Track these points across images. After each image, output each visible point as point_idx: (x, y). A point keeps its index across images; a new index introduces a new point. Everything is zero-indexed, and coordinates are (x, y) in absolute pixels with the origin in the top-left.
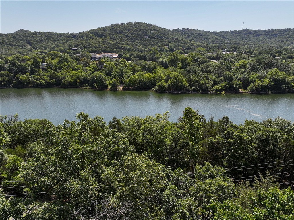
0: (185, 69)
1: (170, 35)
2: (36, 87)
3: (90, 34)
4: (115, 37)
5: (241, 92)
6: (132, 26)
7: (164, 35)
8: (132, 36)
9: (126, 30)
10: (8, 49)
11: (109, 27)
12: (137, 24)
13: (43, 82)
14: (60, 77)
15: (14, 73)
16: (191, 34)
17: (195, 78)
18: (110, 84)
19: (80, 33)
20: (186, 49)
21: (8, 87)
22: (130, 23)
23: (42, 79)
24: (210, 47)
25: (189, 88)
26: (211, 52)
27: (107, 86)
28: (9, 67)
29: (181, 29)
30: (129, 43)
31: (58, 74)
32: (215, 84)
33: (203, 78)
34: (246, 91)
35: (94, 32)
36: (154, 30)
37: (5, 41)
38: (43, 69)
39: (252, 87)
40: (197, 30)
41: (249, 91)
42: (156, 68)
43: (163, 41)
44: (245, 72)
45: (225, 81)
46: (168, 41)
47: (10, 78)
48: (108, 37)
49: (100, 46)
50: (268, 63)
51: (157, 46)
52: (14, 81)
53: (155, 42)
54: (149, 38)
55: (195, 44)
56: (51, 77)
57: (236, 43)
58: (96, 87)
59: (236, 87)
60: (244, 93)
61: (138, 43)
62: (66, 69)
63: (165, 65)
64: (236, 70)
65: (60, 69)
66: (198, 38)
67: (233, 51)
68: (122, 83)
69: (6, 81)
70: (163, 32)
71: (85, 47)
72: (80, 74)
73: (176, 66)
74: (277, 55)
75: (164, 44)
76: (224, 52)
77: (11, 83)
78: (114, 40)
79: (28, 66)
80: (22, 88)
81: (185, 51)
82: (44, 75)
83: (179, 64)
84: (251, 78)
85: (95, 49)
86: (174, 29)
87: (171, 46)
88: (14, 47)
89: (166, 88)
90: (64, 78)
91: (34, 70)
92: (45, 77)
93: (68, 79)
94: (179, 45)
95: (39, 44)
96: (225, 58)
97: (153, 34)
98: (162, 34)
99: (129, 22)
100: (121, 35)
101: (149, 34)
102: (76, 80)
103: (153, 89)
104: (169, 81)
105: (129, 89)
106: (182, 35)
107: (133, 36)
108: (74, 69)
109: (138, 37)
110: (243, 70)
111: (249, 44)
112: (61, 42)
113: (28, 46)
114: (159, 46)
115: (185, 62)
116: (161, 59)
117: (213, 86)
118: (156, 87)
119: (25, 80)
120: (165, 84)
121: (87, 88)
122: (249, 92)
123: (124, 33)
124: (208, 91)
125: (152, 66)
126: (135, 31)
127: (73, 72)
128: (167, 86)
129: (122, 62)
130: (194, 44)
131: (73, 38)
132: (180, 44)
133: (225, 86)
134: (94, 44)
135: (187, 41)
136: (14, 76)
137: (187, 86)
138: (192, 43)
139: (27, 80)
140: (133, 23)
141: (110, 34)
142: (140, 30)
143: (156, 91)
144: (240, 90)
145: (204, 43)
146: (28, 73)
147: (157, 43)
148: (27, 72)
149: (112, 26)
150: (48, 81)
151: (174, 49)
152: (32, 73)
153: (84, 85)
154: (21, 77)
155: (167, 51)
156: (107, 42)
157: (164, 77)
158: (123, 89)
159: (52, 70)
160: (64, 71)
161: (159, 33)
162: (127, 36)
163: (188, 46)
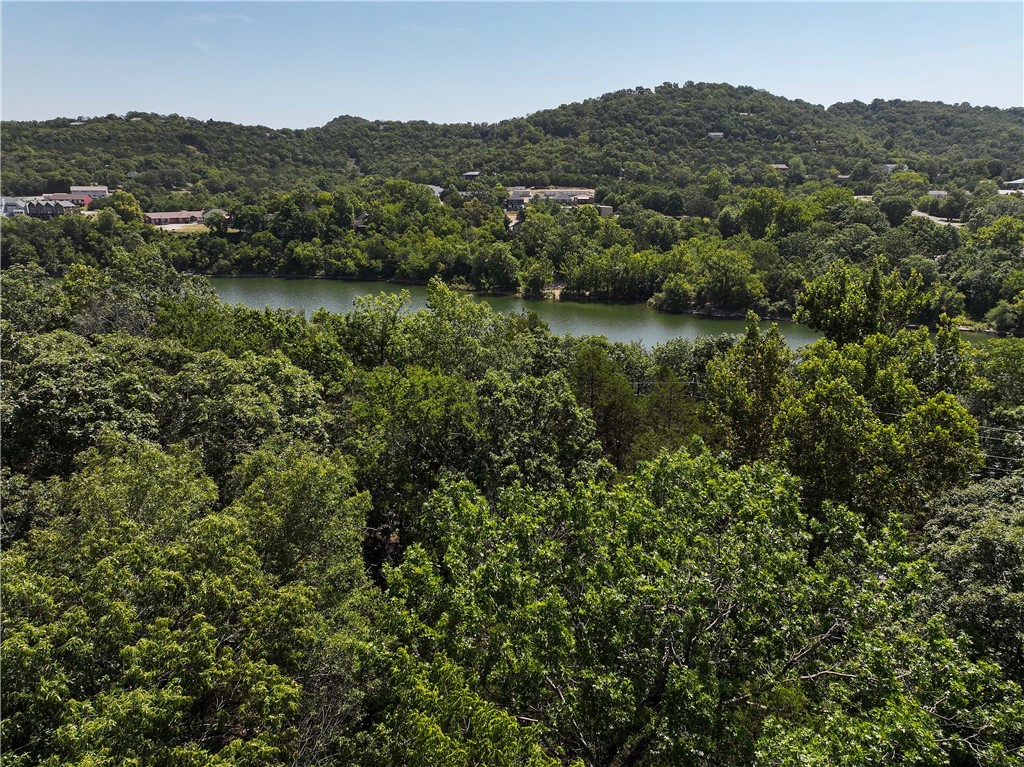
1: (809, 126)
2: (333, 279)
3: (532, 128)
4: (606, 136)
6: (673, 98)
7: (784, 128)
8: (665, 132)
9: (647, 112)
10: (297, 173)
11: (595, 101)
12: (694, 91)
13: (351, 263)
14: (397, 254)
15: (285, 236)
16: (904, 121)
17: (795, 273)
18: (525, 279)
19: (502, 123)
20: (854, 178)
21: (265, 275)
22: (670, 86)
23: (351, 257)
25: (764, 302)
27: (517, 284)
28: (276, 221)
29: (868, 101)
30: (650, 153)
31: (390, 244)
34: (979, 325)
35: (545, 120)
36: (752, 110)
37: (292, 151)
38: (358, 229)
39: (1005, 311)
40: (940, 103)
41: (990, 326)
42: (690, 236)
43: (776, 148)
46: (794, 149)
47: (274, 251)
48: (584, 136)
49: (549, 164)
51: (746, 165)
52: (282, 260)
53: (743, 152)
54: (725, 137)
55: (903, 160)
56: (374, 253)
58: (488, 285)
61: (682, 156)
62: (416, 232)
63: (734, 230)
65: (402, 229)
66: (932, 137)
68: (560, 278)
69: (263, 259)
70: (785, 116)
71: (502, 168)
72: (448, 246)
75: (774, 157)
77: (272, 264)
78: (602, 145)
79: (322, 221)
80: (299, 278)
82: (356, 246)
83: (772, 228)
84: (1008, 281)
85: (530, 176)
86: (839, 106)
87: (797, 167)
88: (313, 168)
89: (689, 299)
90: (405, 256)
91: (334, 231)
92: (358, 252)
93: (416, 259)
94: (831, 163)
97: (742, 125)
98: (781, 122)
99: (665, 83)
100: (629, 128)
101: (728, 122)
102: (436, 263)
103: (652, 300)
105: (581, 299)
106: (865, 125)
107: (669, 133)
108: (440, 234)
109: (688, 134)
110: (997, 251)
112: (442, 151)
113: (351, 164)
114: (752, 167)
115: (790, 221)
118: (660, 295)
119: (307, 258)
121: (461, 287)
122: (991, 330)
123: (641, 120)
125: (679, 229)
126: (678, 115)
127: (433, 241)
128: (693, 294)
130: (898, 160)
131: (480, 141)
132: (838, 158)
134: (530, 159)
135: (876, 146)
136: (285, 244)
137: (761, 295)
138: (893, 153)
139: (312, 258)
140: (681, 86)
141: (592, 126)
142: (698, 109)
143: (660, 308)
146: (317, 240)
147: (750, 155)
148: (315, 235)
149: (606, 98)
150: (364, 262)
151: (808, 177)
152: (328, 239)
153: (455, 278)
154: (298, 249)
156: (576, 153)
158: (561, 295)
159: (379, 231)
160: (410, 237)
161: (767, 119)
162: (649, 132)
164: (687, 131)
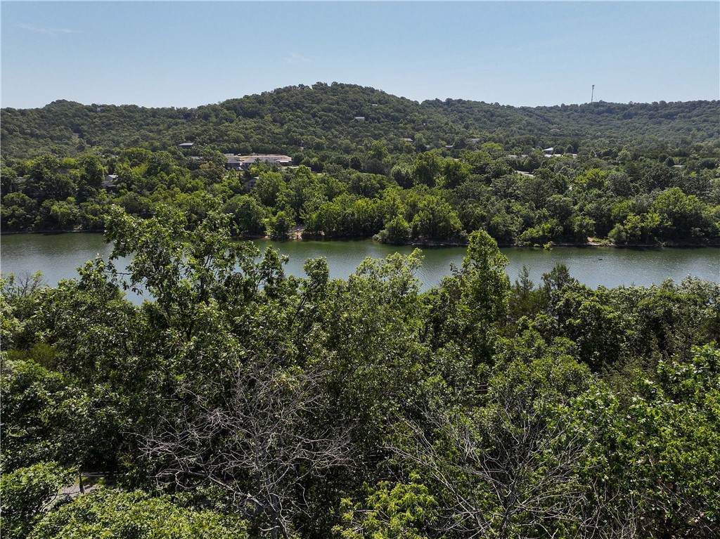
0: (455, 189)
1: (417, 114)
2: (91, 232)
3: (225, 111)
4: (284, 118)
5: (593, 244)
6: (326, 93)
7: (403, 115)
8: (326, 116)
9: (310, 102)
10: (26, 144)
11: (270, 94)
12: (337, 88)
15: (38, 197)
16: (468, 113)
17: (479, 211)
18: (272, 224)
19: (200, 108)
20: (455, 147)
21: (22, 231)
22: (322, 85)
23: (107, 212)
24: (513, 143)
25: (464, 233)
26: (517, 154)
27: (264, 228)
28: (27, 183)
29: (444, 100)
30: (319, 131)
32: (528, 223)
33: (499, 211)
34: (604, 242)
35: (235, 106)
36: (379, 102)
37: (19, 126)
39: (620, 232)
40: (483, 102)
41: (611, 241)
42: (383, 187)
43: (401, 128)
44: (600, 196)
45: (552, 217)
46: (413, 128)
47: (29, 210)
48: (268, 117)
49: (247, 138)
50: (656, 177)
51: (385, 138)
53: (381, 130)
54: (366, 119)
55: (479, 136)
56: (129, 208)
57: (577, 135)
58: (238, 231)
59: (580, 232)
60: (600, 246)
61: (341, 133)
62: (165, 190)
63: (405, 182)
64: (579, 193)
66: (485, 123)
67: (569, 150)
68: (300, 222)
69: (18, 218)
70: (401, 107)
71: (212, 141)
72: (197, 200)
73: (431, 183)
74: (676, 159)
75: (402, 133)
76: (548, 153)
77: (28, 221)
78: (282, 124)
80: (57, 233)
81: (453, 152)
82: (110, 203)
83: (441, 180)
84: (615, 211)
85: (236, 146)
86: (427, 102)
87: (420, 140)
88: (41, 141)
89: (407, 233)
91: (88, 191)
94: (438, 137)
95: (101, 134)
96: (552, 166)
97: (375, 111)
98: (398, 111)
99: (318, 83)
100: (299, 112)
101: (366, 110)
103: (377, 236)
104: (416, 218)
105: (318, 238)
106: (445, 114)
107: (328, 116)
109: (341, 118)
110: (596, 191)
111: (608, 137)
112: (155, 128)
113: (76, 139)
114: (391, 140)
115: (454, 174)
116: (396, 168)
117: (524, 229)
118: (384, 231)
119: (63, 214)
120: (406, 224)
122: (612, 244)
123: (307, 107)
124: (512, 241)
125: (374, 182)
126: (332, 104)
127: (182, 197)
128: (410, 230)
129: (301, 174)
130: (476, 136)
131: (184, 121)
132: (441, 134)
133: (552, 230)
134: (233, 134)
135: (459, 127)
136: (39, 204)
137: (461, 228)
138: (471, 132)
139: (68, 214)
140: (329, 85)
141: (272, 111)
142: (345, 100)
143: (384, 242)
144: (590, 239)
145: (500, 133)
146: (70, 198)
147: (386, 132)
148: (69, 195)
149: (278, 91)
151: (428, 146)
152: (81, 198)
154: (55, 208)
155: (409, 151)
156: (265, 129)
157: (403, 209)
158: (302, 236)
160: (160, 194)
161: (390, 108)
162: (314, 115)
163: (462, 140)
164: (340, 115)
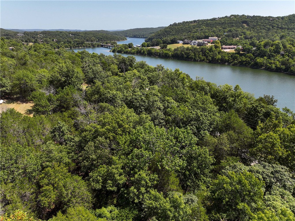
2: (267, 70)
13: (274, 66)
14: (291, 64)
15: (256, 56)
21: (246, 66)
23: (274, 64)
31: (291, 61)
38: (281, 55)
47: (251, 60)
69: (247, 62)
79: (270, 51)
91: (272, 55)
92: (278, 62)
139: (262, 63)
146: (265, 57)
150: (278, 66)
154: (258, 60)
159: (288, 56)
